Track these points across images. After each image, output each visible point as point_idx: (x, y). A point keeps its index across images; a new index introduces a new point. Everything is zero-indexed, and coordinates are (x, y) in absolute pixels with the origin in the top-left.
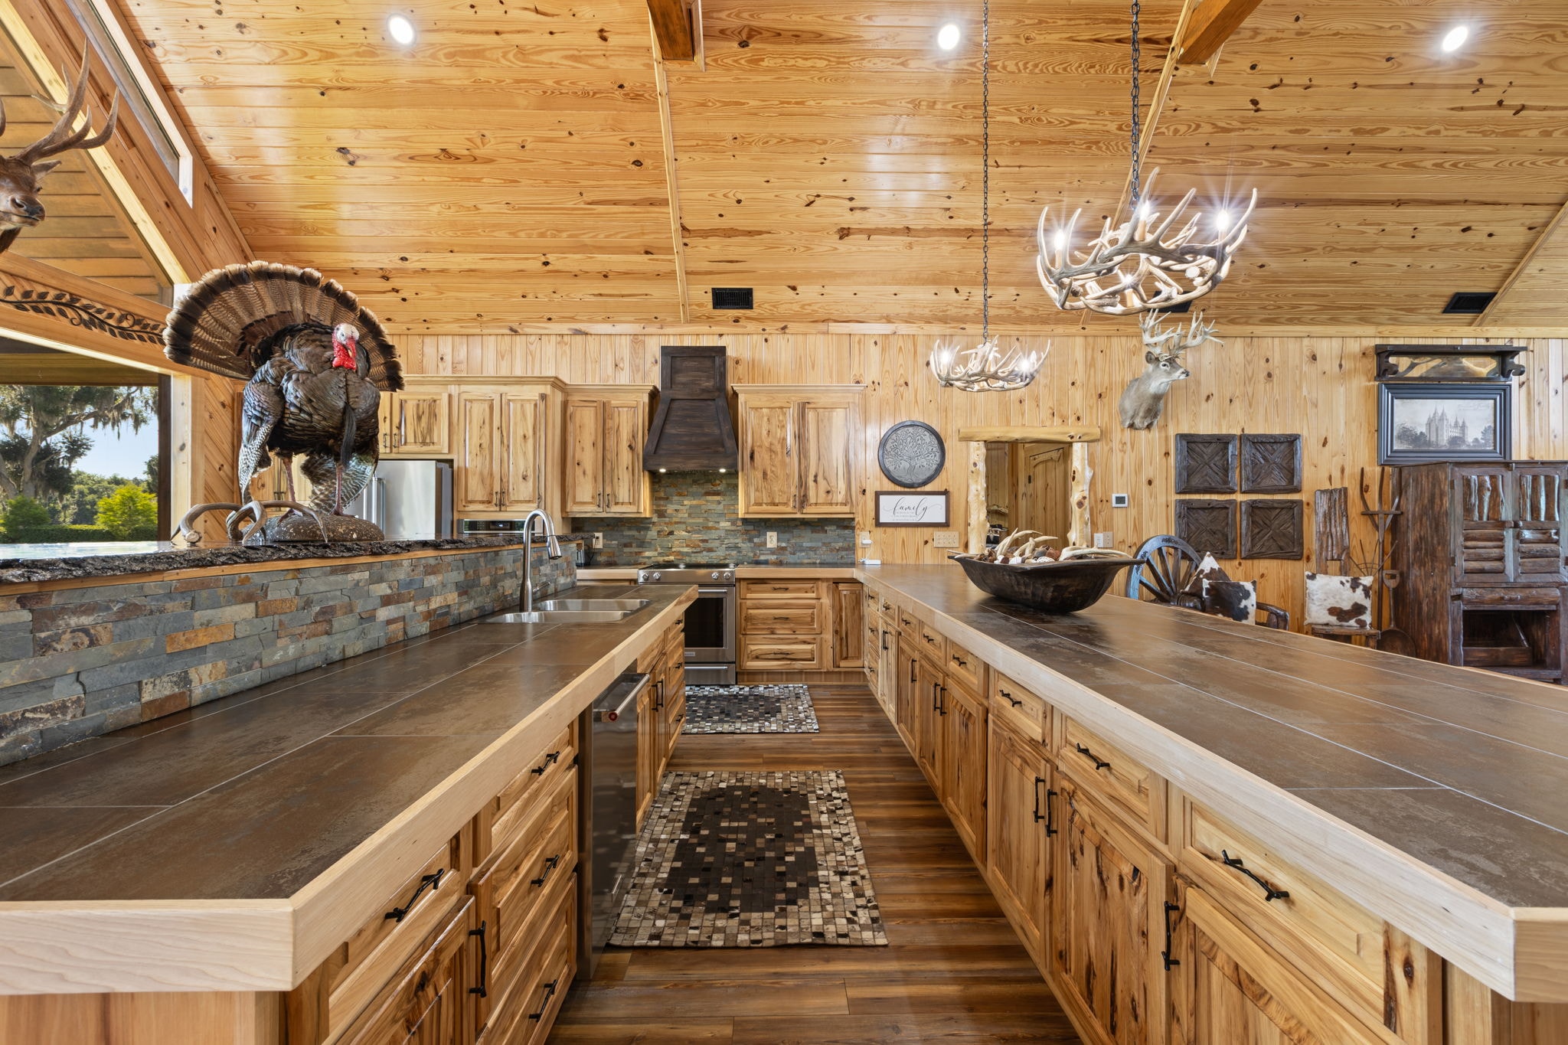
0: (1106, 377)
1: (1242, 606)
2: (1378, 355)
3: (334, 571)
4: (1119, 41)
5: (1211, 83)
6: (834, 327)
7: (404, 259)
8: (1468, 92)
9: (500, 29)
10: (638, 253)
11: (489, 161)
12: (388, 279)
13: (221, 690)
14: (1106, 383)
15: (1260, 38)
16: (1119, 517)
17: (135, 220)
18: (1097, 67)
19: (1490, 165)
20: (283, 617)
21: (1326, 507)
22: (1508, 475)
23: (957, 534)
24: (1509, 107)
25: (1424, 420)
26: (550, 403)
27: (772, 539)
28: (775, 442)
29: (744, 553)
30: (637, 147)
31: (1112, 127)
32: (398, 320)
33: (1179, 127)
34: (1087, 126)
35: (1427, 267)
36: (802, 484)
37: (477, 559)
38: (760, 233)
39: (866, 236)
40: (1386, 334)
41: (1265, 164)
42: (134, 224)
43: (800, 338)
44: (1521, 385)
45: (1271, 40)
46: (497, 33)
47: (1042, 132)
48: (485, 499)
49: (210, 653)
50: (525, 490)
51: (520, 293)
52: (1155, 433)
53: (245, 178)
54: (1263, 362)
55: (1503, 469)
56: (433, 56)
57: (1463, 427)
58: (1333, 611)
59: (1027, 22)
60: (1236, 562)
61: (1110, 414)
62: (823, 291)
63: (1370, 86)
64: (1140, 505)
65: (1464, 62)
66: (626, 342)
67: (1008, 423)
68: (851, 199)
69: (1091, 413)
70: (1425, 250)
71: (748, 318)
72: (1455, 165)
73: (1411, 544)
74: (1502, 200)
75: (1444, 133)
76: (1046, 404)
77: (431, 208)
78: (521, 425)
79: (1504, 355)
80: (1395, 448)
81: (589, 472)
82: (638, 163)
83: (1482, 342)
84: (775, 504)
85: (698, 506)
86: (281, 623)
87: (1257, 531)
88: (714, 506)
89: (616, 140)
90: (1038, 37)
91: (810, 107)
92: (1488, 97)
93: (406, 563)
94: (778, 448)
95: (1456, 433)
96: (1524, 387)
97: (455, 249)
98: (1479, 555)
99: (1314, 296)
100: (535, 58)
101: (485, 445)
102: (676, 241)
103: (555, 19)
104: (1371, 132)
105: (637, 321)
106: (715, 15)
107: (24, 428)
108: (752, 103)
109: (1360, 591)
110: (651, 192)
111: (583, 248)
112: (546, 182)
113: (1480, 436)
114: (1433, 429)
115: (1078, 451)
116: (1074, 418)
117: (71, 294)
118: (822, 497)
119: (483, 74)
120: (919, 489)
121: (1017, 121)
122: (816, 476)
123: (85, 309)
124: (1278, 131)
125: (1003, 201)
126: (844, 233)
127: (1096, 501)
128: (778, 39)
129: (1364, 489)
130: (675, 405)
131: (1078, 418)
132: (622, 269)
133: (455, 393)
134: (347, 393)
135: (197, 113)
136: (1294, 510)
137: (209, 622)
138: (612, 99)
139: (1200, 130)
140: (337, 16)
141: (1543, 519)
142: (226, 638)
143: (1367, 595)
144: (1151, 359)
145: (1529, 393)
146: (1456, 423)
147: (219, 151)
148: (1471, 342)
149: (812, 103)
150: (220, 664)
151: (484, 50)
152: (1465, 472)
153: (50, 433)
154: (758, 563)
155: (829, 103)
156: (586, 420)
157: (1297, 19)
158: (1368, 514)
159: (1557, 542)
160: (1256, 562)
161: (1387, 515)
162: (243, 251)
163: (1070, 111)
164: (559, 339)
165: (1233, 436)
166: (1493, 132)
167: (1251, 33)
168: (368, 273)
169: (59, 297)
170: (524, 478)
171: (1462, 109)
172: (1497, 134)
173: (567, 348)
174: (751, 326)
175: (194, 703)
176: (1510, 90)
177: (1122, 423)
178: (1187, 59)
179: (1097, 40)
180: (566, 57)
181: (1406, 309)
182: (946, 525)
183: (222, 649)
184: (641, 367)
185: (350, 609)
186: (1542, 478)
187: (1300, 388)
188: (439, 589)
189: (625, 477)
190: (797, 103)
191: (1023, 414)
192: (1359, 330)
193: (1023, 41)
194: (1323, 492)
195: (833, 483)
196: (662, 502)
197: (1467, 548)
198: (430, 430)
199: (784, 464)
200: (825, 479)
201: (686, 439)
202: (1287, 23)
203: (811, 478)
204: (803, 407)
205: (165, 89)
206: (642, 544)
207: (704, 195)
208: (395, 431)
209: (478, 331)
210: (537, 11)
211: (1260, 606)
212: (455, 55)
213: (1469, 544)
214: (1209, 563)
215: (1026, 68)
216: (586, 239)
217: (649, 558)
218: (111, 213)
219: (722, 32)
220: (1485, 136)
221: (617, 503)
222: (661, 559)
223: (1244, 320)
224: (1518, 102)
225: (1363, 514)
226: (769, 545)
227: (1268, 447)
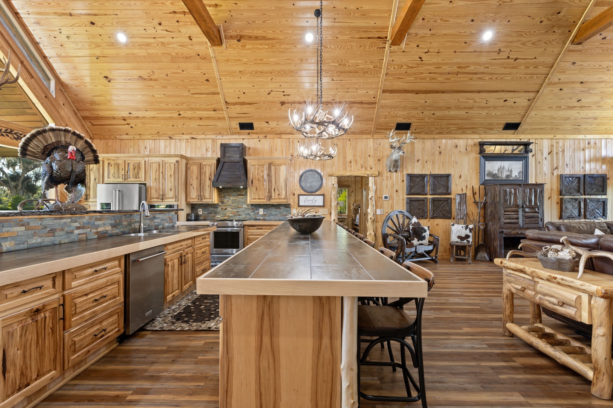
0: (381, 154)
1: (423, 235)
2: (480, 145)
3: (56, 219)
4: (369, 38)
5: (404, 51)
6: (283, 136)
7: (130, 113)
8: (496, 54)
9: (155, 37)
10: (211, 111)
11: (156, 80)
12: (125, 120)
13: (12, 249)
14: (381, 155)
15: (418, 36)
16: (386, 204)
17: (34, 103)
18: (363, 47)
19: (510, 78)
20: (35, 231)
21: (459, 200)
22: (521, 189)
23: (327, 210)
24: (512, 59)
25: (497, 168)
26: (180, 164)
27: (261, 211)
28: (260, 177)
29: (252, 216)
30: (206, 75)
31: (371, 67)
32: (130, 134)
33: (395, 67)
34: (362, 66)
35: (494, 114)
36: (270, 192)
37: (121, 216)
38: (253, 104)
39: (290, 105)
40: (483, 137)
41: (428, 79)
42: (34, 104)
43: (272, 140)
44: (533, 156)
45: (422, 37)
46: (154, 38)
47: (347, 69)
48: (157, 197)
49: (9, 239)
50: (170, 194)
51: (171, 124)
52: (399, 173)
53: (74, 87)
54: (438, 148)
55: (518, 187)
56: (133, 46)
57: (511, 171)
58: (459, 237)
59: (336, 32)
60: (428, 220)
61: (383, 167)
62: (278, 123)
63: (460, 52)
64: (393, 199)
65: (493, 43)
66: (210, 141)
67: (346, 170)
68: (284, 92)
69: (376, 166)
70: (492, 108)
71: (252, 133)
72: (497, 78)
73: (489, 213)
74: (516, 90)
75: (490, 67)
76: (360, 162)
77: (138, 96)
78: (170, 171)
79: (526, 145)
80: (486, 179)
81: (195, 188)
82: (207, 80)
83: (519, 140)
84: (260, 199)
85: (235, 200)
86: (35, 232)
87: (435, 208)
88: (241, 200)
89: (199, 72)
90: (340, 37)
91: (264, 61)
92: (504, 55)
93: (87, 217)
94: (261, 179)
95: (508, 173)
96: (534, 157)
97: (147, 110)
98: (510, 217)
99: (454, 124)
100: (168, 46)
101: (157, 178)
102: (224, 106)
103: (173, 33)
104: (464, 67)
105: (214, 134)
106: (228, 31)
107: (18, 169)
108: (244, 60)
109: (468, 230)
110: (212, 90)
111: (192, 109)
112: (176, 87)
113: (517, 174)
114: (500, 172)
115: (371, 180)
116: (370, 168)
117: (10, 129)
118: (277, 196)
119: (151, 51)
120: (314, 194)
121: (338, 65)
122: (274, 189)
123: (16, 134)
124: (431, 68)
125: (337, 92)
126: (283, 103)
127: (377, 198)
128: (250, 39)
129: (474, 194)
130: (225, 164)
131: (371, 168)
132: (206, 116)
133: (147, 161)
134: (72, 167)
135: (55, 66)
136: (449, 201)
137: (8, 231)
138: (196, 59)
139: (403, 68)
140: (100, 33)
141: (533, 204)
142: (14, 235)
143: (470, 231)
144: (392, 147)
145: (536, 159)
146: (509, 170)
147: (64, 77)
148: (515, 140)
149: (265, 60)
150: (13, 242)
151: (151, 43)
152: (505, 188)
153: (28, 171)
154: (256, 220)
155: (271, 60)
156: (194, 169)
157: (430, 30)
158: (476, 203)
159: (538, 213)
160: (435, 220)
161: (481, 203)
162: (74, 111)
163: (356, 62)
164: (187, 140)
165: (426, 175)
166: (508, 67)
167: (415, 35)
168: (118, 118)
169: (6, 130)
170: (171, 190)
171: (495, 59)
172: (510, 68)
173: (189, 144)
174: (254, 136)
175: (3, 251)
176: (511, 53)
177: (387, 170)
178: (394, 43)
179: (361, 38)
180: (179, 46)
181: (489, 128)
182: (323, 206)
183: (13, 238)
184: (216, 150)
185: (62, 230)
186: (533, 190)
187: (451, 157)
188: (102, 225)
189: (207, 189)
190: (260, 60)
191: (351, 167)
192: (473, 136)
193: (335, 39)
194: (458, 194)
195: (281, 192)
196: (223, 198)
197: (505, 215)
198: (138, 173)
199: (263, 185)
200: (278, 190)
201: (228, 176)
202: (427, 31)
203: (273, 190)
204: (270, 165)
205: (44, 58)
206: (216, 213)
207: (232, 91)
208: (126, 173)
209: (158, 138)
210: (167, 31)
211: (430, 235)
212: (141, 46)
213: (506, 213)
214: (414, 220)
215: (338, 47)
216: (192, 106)
217: (218, 218)
218: (26, 100)
219: (231, 37)
220: (505, 68)
221: (205, 199)
222: (222, 218)
223: (430, 133)
224: (515, 57)
225: (474, 202)
226: (260, 213)
227: (439, 178)
